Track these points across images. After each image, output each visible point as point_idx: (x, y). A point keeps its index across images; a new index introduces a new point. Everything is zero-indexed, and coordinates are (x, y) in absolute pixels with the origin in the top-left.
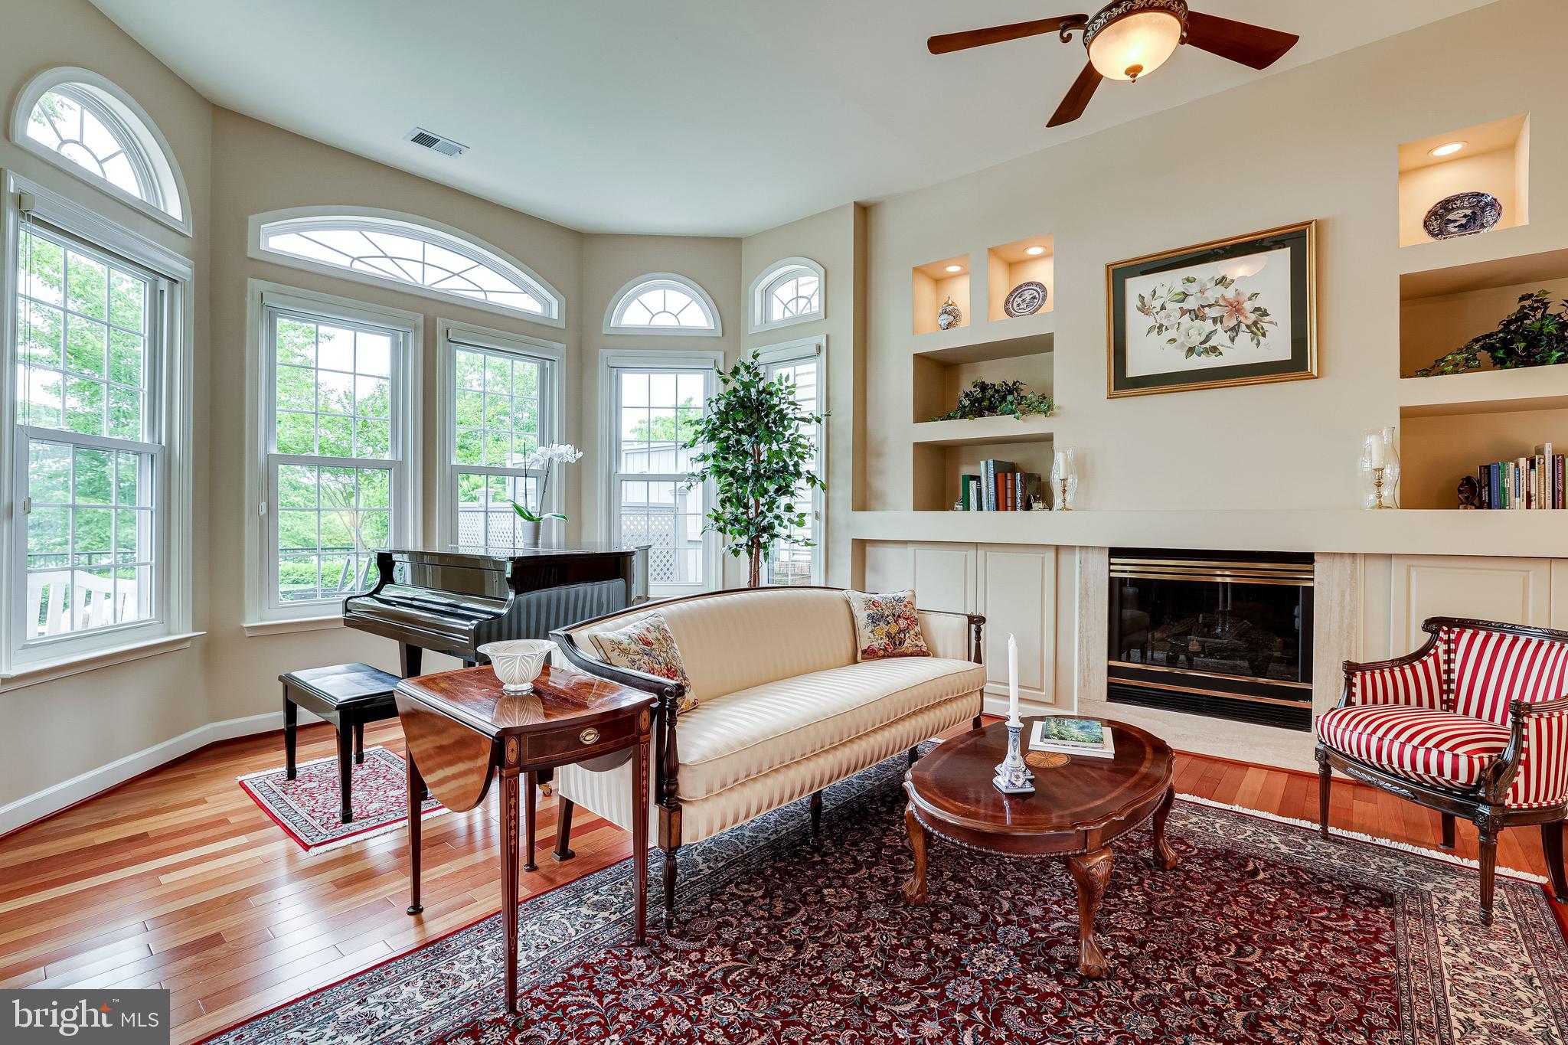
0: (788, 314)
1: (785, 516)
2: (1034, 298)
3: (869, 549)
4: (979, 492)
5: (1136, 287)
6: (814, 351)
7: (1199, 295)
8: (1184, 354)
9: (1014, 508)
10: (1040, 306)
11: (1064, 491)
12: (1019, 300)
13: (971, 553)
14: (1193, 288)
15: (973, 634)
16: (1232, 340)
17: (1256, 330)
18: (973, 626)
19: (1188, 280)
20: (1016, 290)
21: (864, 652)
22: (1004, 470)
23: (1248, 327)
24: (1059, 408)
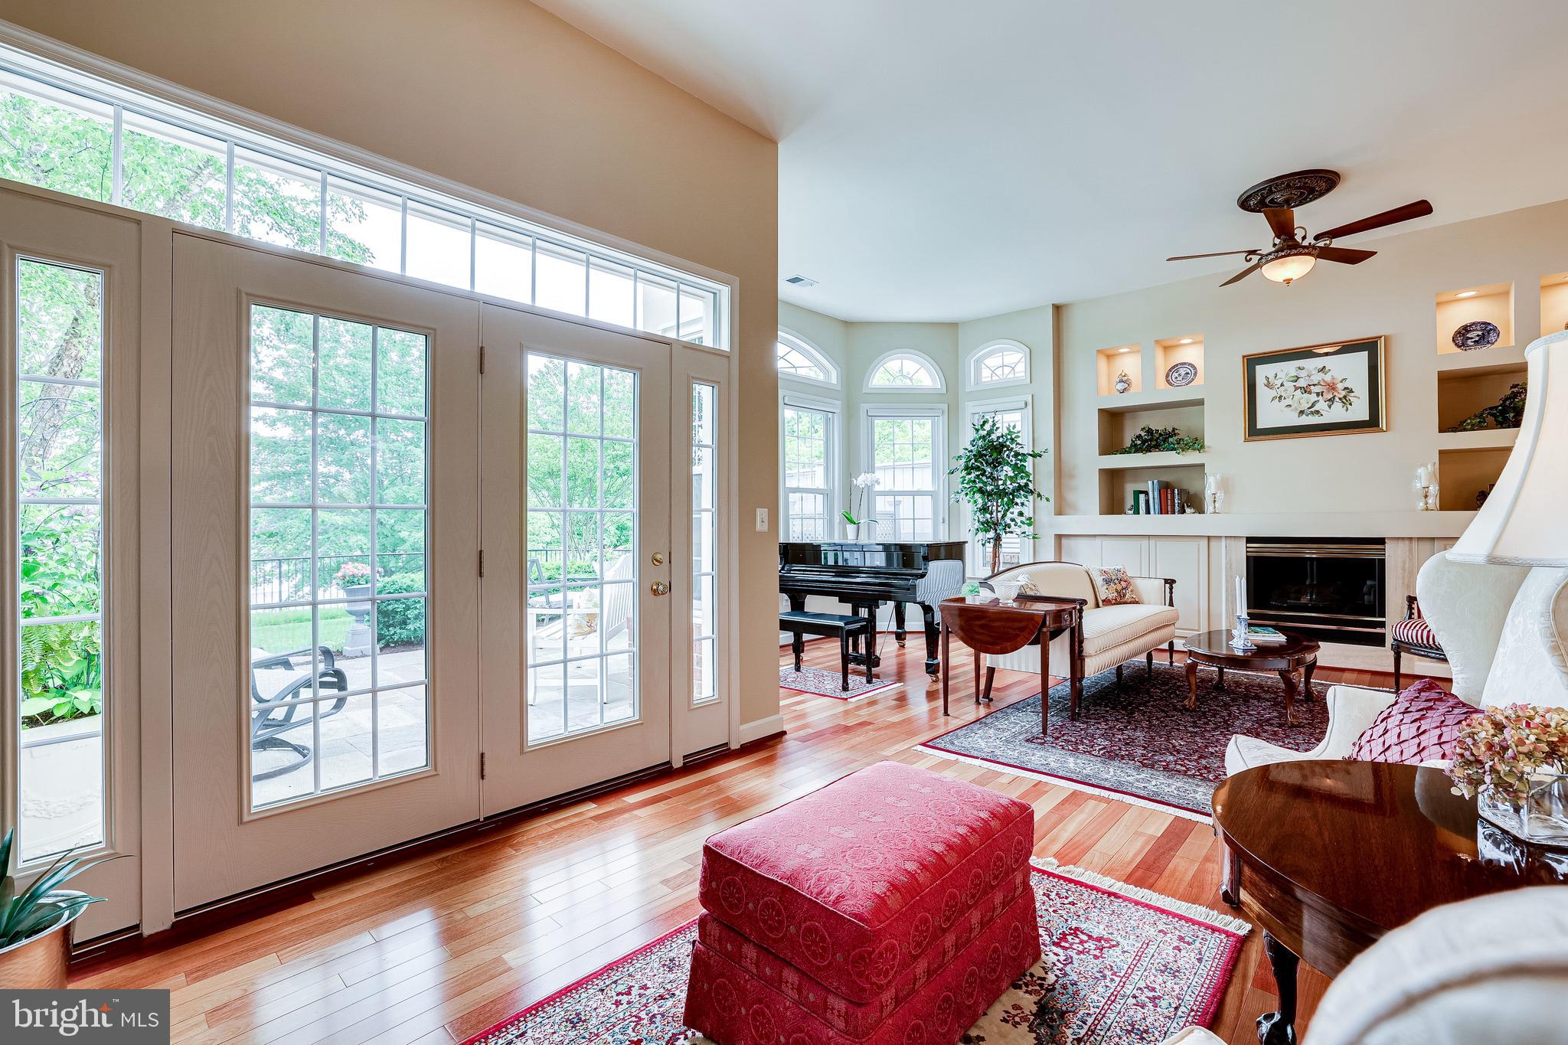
0: (995, 378)
1: (1019, 519)
2: (1188, 373)
3: (1064, 541)
4: (1147, 502)
5: (1262, 371)
6: (1022, 405)
7: (1307, 378)
8: (1297, 415)
9: (1173, 512)
10: (1193, 380)
11: (1215, 501)
12: (1176, 375)
13: (1145, 542)
14: (1302, 374)
15: (1168, 590)
16: (1330, 407)
17: (1345, 401)
18: (1168, 585)
19: (1299, 368)
20: (1173, 367)
21: (1103, 601)
22: (1165, 488)
23: (1340, 399)
24: (1209, 447)
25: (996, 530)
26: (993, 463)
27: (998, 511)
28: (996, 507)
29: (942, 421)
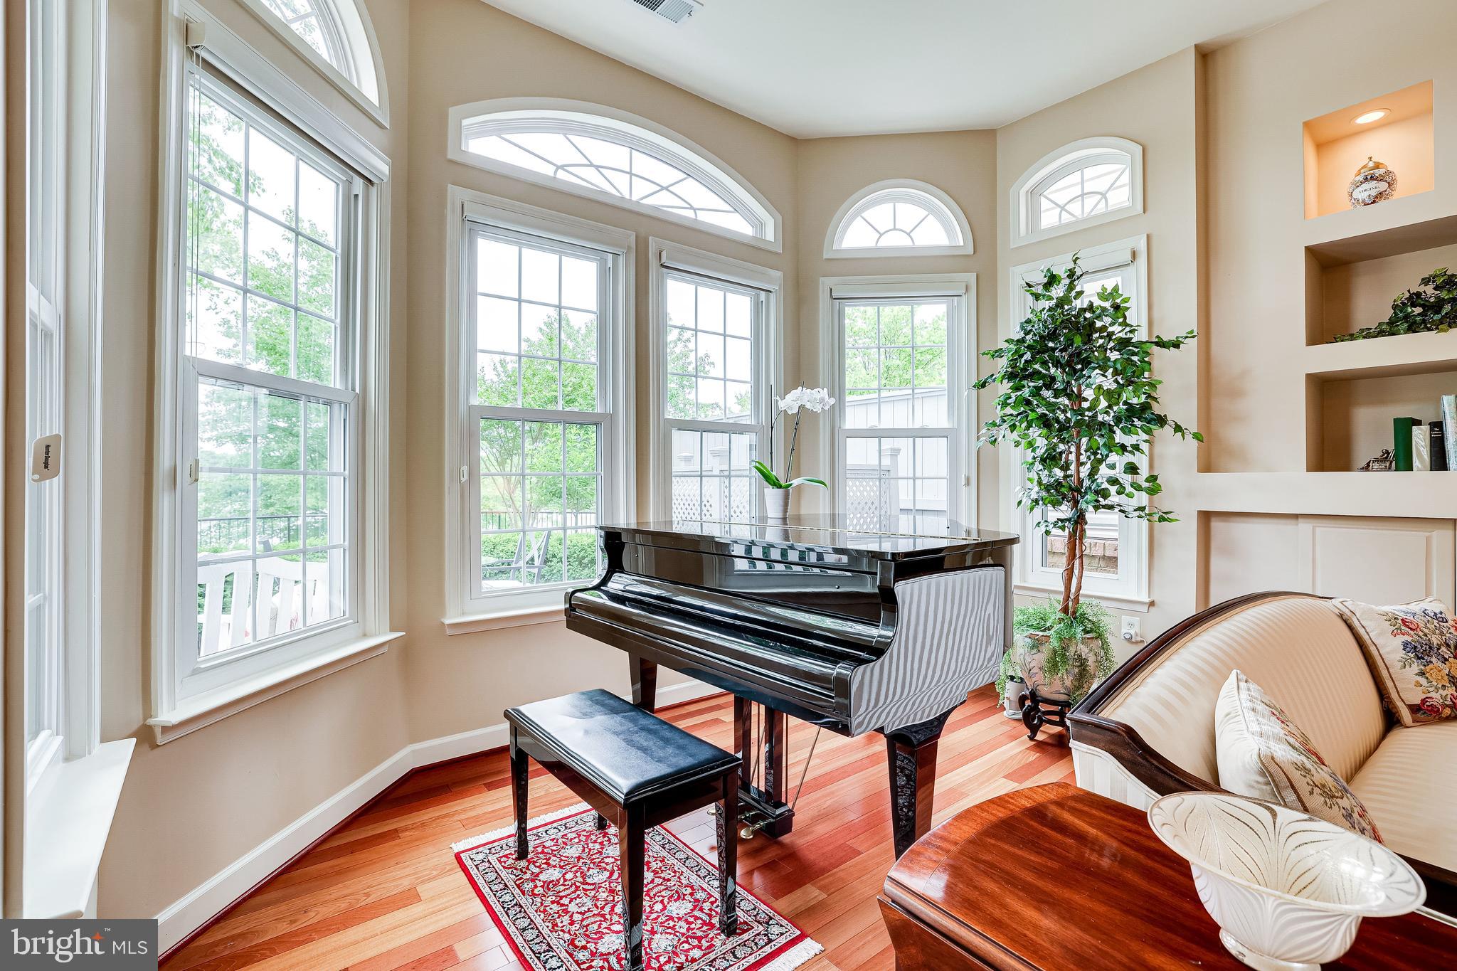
0: (1066, 218)
1: (1127, 481)
3: (1216, 525)
6: (1129, 258)
21: (1416, 710)
25: (1076, 503)
26: (1069, 363)
27: (1080, 464)
28: (1076, 453)
29: (966, 305)
